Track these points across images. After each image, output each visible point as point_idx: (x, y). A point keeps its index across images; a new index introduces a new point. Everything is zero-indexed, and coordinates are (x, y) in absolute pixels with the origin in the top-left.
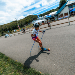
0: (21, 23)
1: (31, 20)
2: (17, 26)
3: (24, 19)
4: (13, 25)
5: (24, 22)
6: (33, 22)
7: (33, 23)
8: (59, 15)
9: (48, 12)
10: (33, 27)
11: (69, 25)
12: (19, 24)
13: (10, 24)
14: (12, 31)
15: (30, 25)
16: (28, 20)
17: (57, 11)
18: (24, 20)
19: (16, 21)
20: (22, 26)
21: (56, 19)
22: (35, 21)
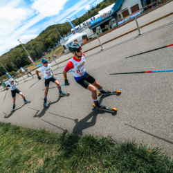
0: (35, 49)
1: (56, 36)
2: (25, 57)
3: (40, 38)
4: (16, 57)
5: (40, 45)
6: (61, 41)
7: (62, 45)
8: (120, 13)
9: (93, 9)
10: (64, 52)
11: (140, 35)
12: (31, 51)
13: (7, 56)
14: (16, 71)
15: (57, 49)
16: (49, 39)
17: (113, 5)
18: (40, 40)
19: (20, 46)
20: (37, 55)
21: (115, 24)
22: (66, 38)
